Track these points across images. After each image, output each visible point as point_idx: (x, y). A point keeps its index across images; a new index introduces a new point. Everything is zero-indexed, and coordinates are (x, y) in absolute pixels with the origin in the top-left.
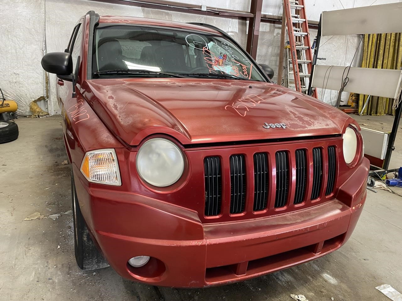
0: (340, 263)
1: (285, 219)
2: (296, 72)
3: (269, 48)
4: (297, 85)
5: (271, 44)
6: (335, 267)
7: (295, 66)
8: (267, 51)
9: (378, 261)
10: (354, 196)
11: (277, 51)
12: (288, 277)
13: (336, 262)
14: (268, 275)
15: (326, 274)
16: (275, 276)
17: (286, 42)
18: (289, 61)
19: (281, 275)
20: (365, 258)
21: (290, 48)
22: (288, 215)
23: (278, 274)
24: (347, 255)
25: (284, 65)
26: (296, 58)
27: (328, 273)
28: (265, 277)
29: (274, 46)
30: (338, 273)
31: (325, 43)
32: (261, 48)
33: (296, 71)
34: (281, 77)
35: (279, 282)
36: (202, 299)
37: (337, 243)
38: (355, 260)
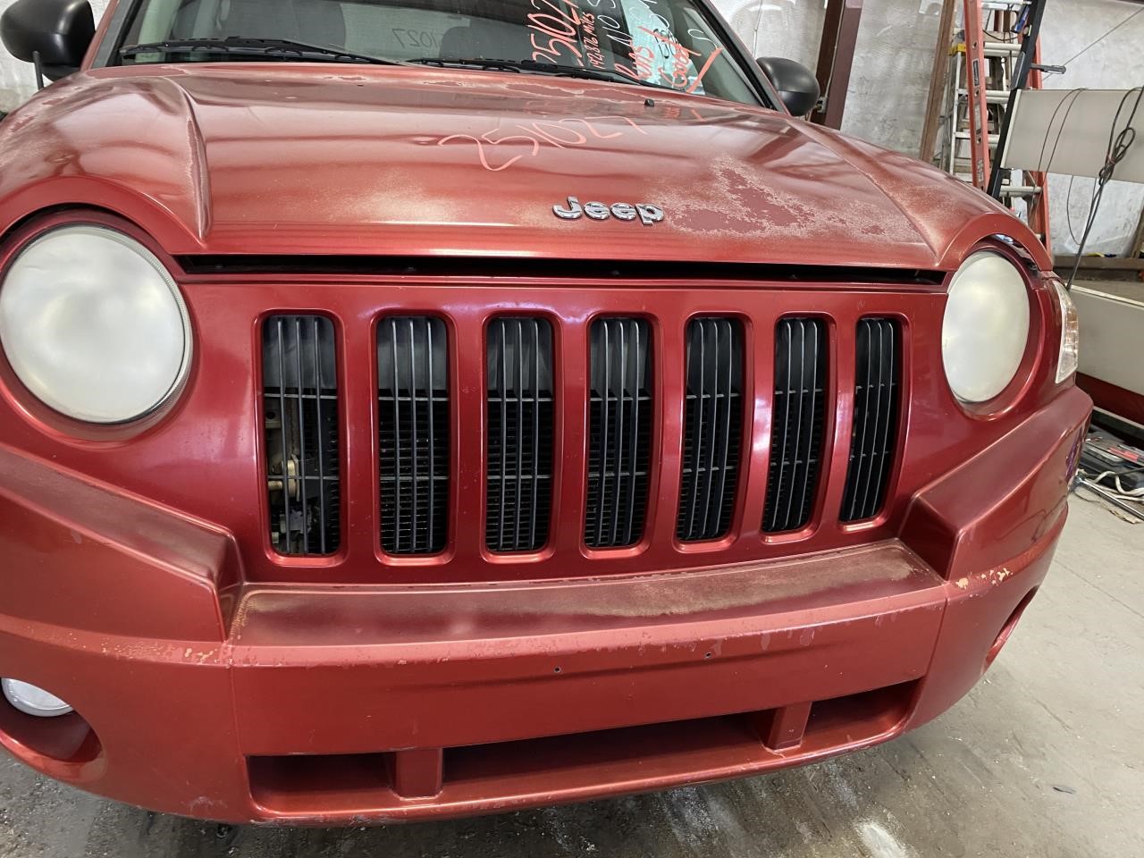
0: (948, 787)
1: (626, 596)
2: (979, 131)
3: (901, 54)
4: (979, 176)
5: (905, 42)
6: (924, 801)
7: (977, 109)
8: (892, 66)
9: (1110, 800)
10: (968, 534)
11: (925, 64)
12: (719, 816)
13: (933, 782)
14: (644, 798)
15: (874, 826)
16: (671, 806)
17: (958, 34)
18: (960, 95)
19: (697, 803)
20: (1057, 783)
21: (965, 50)
22: (646, 582)
23: (686, 799)
24: (989, 763)
25: (943, 111)
26: (983, 87)
27: (884, 822)
28: (630, 805)
29: (918, 49)
30: (928, 827)
31: (1103, 41)
32: (870, 55)
33: (978, 126)
34: (929, 150)
35: (675, 831)
36: (365, 851)
37: (884, 719)
38: (1017, 783)
